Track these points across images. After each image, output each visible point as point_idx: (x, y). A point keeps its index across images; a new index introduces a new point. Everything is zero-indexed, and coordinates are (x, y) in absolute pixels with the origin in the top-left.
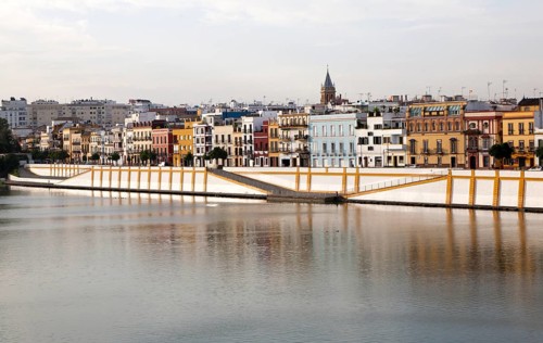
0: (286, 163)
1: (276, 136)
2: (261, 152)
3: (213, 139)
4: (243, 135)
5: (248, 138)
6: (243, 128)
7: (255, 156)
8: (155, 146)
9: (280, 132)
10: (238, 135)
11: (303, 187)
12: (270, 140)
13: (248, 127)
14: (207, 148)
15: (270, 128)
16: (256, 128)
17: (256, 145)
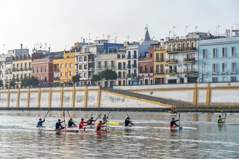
0: (172, 82)
1: (162, 60)
2: (146, 75)
3: (96, 65)
4: (126, 61)
5: (132, 63)
6: (127, 54)
7: (139, 77)
8: (35, 75)
9: (166, 56)
10: (122, 61)
11: (202, 100)
12: (155, 64)
13: (132, 54)
14: (89, 73)
15: (155, 53)
16: (140, 53)
17: (140, 68)
